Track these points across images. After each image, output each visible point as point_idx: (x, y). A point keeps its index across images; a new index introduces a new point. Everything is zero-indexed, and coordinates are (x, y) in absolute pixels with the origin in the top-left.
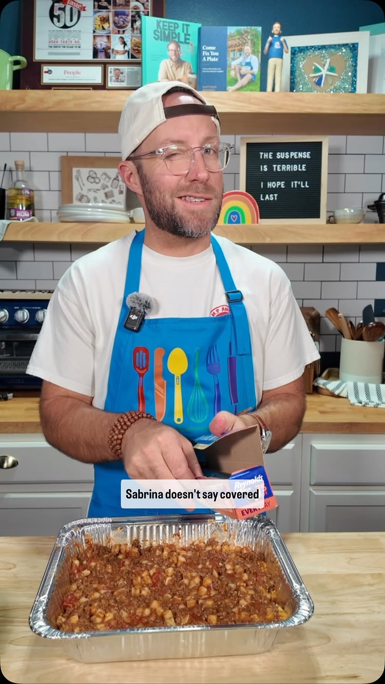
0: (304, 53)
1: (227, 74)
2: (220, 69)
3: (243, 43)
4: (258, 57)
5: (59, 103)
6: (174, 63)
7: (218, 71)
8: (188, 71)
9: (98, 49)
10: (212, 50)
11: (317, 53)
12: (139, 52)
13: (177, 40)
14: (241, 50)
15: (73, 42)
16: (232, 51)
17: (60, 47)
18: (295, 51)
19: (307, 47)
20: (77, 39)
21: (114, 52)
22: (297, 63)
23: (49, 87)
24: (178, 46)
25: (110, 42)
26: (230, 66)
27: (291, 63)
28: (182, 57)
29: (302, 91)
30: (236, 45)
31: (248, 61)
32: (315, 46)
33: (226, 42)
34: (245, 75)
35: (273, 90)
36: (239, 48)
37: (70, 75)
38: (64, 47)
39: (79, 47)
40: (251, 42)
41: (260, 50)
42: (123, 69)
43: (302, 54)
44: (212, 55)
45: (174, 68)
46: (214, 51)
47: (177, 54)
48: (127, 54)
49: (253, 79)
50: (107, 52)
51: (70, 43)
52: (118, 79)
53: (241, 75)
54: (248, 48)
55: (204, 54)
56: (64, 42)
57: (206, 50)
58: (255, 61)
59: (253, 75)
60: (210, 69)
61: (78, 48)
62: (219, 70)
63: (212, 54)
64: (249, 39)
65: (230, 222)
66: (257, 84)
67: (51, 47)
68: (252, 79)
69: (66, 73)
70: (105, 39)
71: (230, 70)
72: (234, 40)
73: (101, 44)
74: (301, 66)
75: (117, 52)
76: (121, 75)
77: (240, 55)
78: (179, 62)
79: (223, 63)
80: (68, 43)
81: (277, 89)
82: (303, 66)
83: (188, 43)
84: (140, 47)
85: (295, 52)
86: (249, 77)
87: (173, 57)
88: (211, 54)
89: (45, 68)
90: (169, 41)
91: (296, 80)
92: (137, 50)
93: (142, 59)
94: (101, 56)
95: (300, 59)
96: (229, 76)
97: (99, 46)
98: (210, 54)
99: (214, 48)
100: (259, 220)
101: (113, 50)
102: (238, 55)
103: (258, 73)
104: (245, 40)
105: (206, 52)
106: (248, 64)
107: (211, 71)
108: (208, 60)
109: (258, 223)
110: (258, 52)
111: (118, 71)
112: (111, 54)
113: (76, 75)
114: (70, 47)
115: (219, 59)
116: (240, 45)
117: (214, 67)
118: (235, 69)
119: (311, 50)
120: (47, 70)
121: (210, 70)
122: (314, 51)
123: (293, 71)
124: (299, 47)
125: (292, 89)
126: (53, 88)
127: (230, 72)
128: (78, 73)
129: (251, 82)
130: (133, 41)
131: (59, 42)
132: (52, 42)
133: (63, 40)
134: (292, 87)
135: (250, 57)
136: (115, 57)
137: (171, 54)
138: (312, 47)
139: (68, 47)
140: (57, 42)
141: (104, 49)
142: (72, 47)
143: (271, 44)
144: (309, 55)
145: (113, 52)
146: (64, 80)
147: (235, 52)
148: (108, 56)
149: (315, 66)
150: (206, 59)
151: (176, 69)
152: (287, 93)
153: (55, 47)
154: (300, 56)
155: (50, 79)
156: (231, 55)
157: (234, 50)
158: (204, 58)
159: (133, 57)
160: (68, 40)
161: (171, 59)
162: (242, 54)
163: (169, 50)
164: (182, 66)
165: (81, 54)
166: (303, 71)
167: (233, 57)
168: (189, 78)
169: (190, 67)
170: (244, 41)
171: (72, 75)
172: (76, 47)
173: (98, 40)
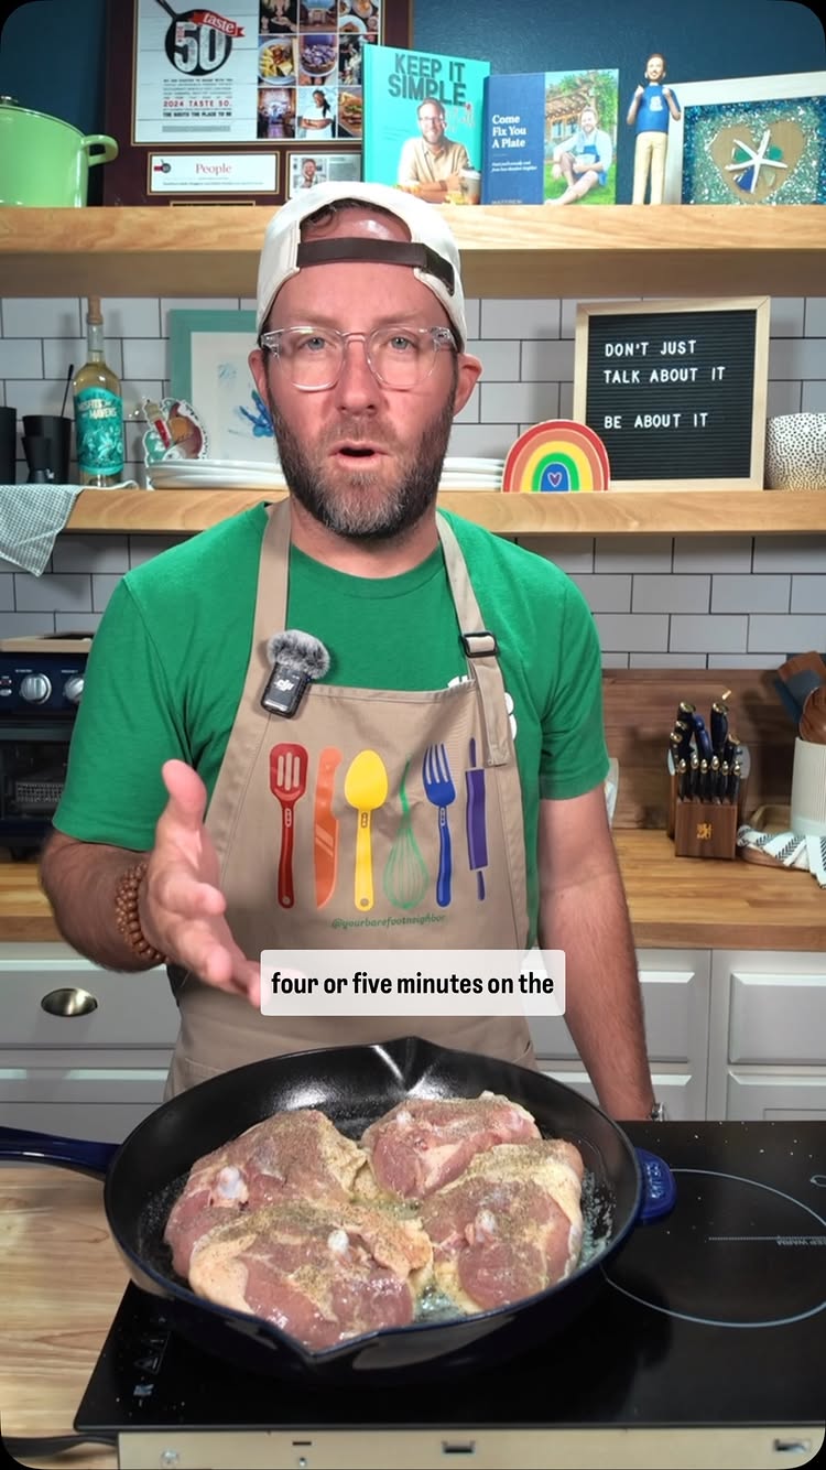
0: (713, 119)
1: (546, 173)
2: (529, 163)
3: (578, 105)
4: (611, 133)
5: (186, 234)
6: (431, 146)
7: (525, 168)
8: (460, 165)
9: (268, 118)
10: (512, 125)
11: (741, 119)
12: (357, 122)
13: (437, 96)
14: (573, 122)
15: (216, 104)
16: (554, 124)
17: (188, 114)
18: (695, 115)
19: (720, 106)
20: (223, 98)
21: (304, 125)
22: (698, 140)
23: (164, 200)
24: (440, 110)
25: (295, 102)
26: (551, 157)
27: (685, 141)
28: (448, 134)
29: (708, 202)
30: (562, 110)
31: (589, 142)
32: (737, 104)
33: (543, 105)
34: (583, 174)
35: (647, 200)
36: (570, 116)
37: (209, 175)
38: (197, 114)
39: (229, 114)
40: (597, 102)
41: (616, 118)
42: (321, 160)
43: (709, 121)
44: (512, 133)
45: (432, 157)
46: (518, 126)
47: (438, 128)
48: (329, 127)
49: (601, 182)
50: (287, 123)
51: (209, 106)
52: (311, 181)
53: (573, 173)
54: (589, 117)
55: (494, 135)
56: (196, 104)
57: (499, 125)
58: (606, 143)
59: (600, 172)
60: (508, 164)
61: (225, 116)
62: (528, 166)
63: (514, 131)
64: (592, 97)
65: (546, 486)
66: (608, 192)
67: (169, 115)
68: (598, 182)
69: (201, 171)
70: (284, 97)
71: (551, 165)
72: (559, 99)
73: (275, 108)
74: (706, 148)
75: (310, 124)
76: (317, 173)
77: (573, 131)
78: (442, 144)
79: (535, 151)
80: (205, 106)
81: (656, 197)
82: (711, 147)
83: (461, 104)
84: (357, 112)
85: (693, 117)
86: (591, 177)
87: (430, 134)
88: (510, 131)
89: (157, 160)
90: (421, 99)
91: (695, 179)
92: (353, 118)
93: (363, 137)
94: (275, 133)
95: (705, 133)
96: (549, 176)
97: (270, 111)
98: (508, 132)
99: (517, 120)
100: (610, 482)
101: (300, 118)
102: (568, 133)
103: (611, 168)
104: (584, 99)
105: (499, 128)
106: (590, 150)
107: (510, 169)
108: (503, 146)
109: (606, 488)
110: (611, 122)
111: (311, 164)
112: (297, 128)
113: (220, 175)
114: (210, 114)
115: (527, 144)
116: (572, 109)
117: (517, 161)
118: (560, 162)
119: (728, 114)
120: (160, 164)
121: (507, 167)
122: (734, 114)
123: (689, 159)
124: (702, 107)
125: (686, 199)
126: (172, 203)
127: (550, 170)
128: (225, 169)
129: (595, 189)
130: (343, 99)
131: (187, 105)
132: (171, 104)
133: (194, 101)
134: (688, 194)
135: (594, 133)
136: (305, 136)
137: (425, 126)
138: (732, 105)
139: (204, 114)
140: (182, 104)
141: (280, 116)
142: (214, 114)
143: (642, 103)
144: (725, 124)
145: (299, 124)
146: (196, 184)
147: (562, 125)
148: (290, 131)
149: (737, 146)
150: (500, 144)
151: (437, 159)
152: (675, 206)
153: (175, 115)
154: (705, 125)
155: (165, 184)
156: (554, 131)
157: (560, 122)
158: (496, 143)
159: (343, 133)
160: (204, 100)
161: (425, 138)
162: (577, 130)
163: (420, 119)
164: (447, 154)
165: (232, 128)
166: (710, 157)
167: (557, 137)
168: (463, 178)
169: (465, 155)
170: (581, 102)
171: (214, 175)
172: (222, 114)
173: (269, 99)
